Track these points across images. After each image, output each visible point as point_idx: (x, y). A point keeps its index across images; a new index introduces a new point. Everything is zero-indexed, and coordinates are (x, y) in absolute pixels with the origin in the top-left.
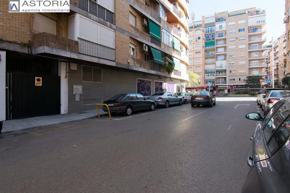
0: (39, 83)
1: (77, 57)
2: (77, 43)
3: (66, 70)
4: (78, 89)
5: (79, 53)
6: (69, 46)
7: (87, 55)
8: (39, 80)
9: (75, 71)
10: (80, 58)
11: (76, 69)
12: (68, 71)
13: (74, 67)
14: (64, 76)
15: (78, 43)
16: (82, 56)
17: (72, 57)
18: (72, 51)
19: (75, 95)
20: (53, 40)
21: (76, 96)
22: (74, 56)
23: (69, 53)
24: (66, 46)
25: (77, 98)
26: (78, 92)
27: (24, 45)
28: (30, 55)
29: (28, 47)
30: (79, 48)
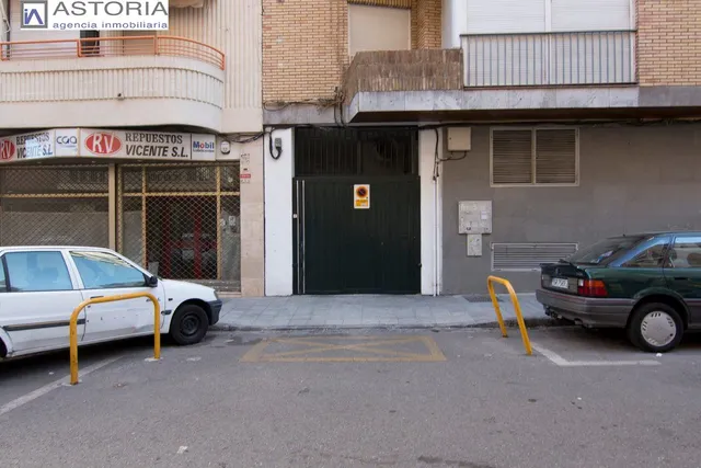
0: (364, 201)
1: (458, 104)
2: (457, 55)
3: (436, 153)
4: (477, 215)
5: (465, 89)
6: (430, 73)
7: (498, 88)
8: (362, 193)
9: (465, 152)
10: (468, 107)
11: (469, 148)
12: (440, 155)
13: (460, 140)
14: (431, 174)
15: (462, 55)
16: (476, 94)
17: (441, 107)
18: (439, 88)
19: (466, 234)
20: (380, 70)
21: (469, 237)
22: (449, 102)
23: (430, 94)
24: (421, 74)
25: (474, 246)
26: (475, 225)
27: (325, 104)
28: (339, 127)
29: (335, 106)
30: (465, 71)
